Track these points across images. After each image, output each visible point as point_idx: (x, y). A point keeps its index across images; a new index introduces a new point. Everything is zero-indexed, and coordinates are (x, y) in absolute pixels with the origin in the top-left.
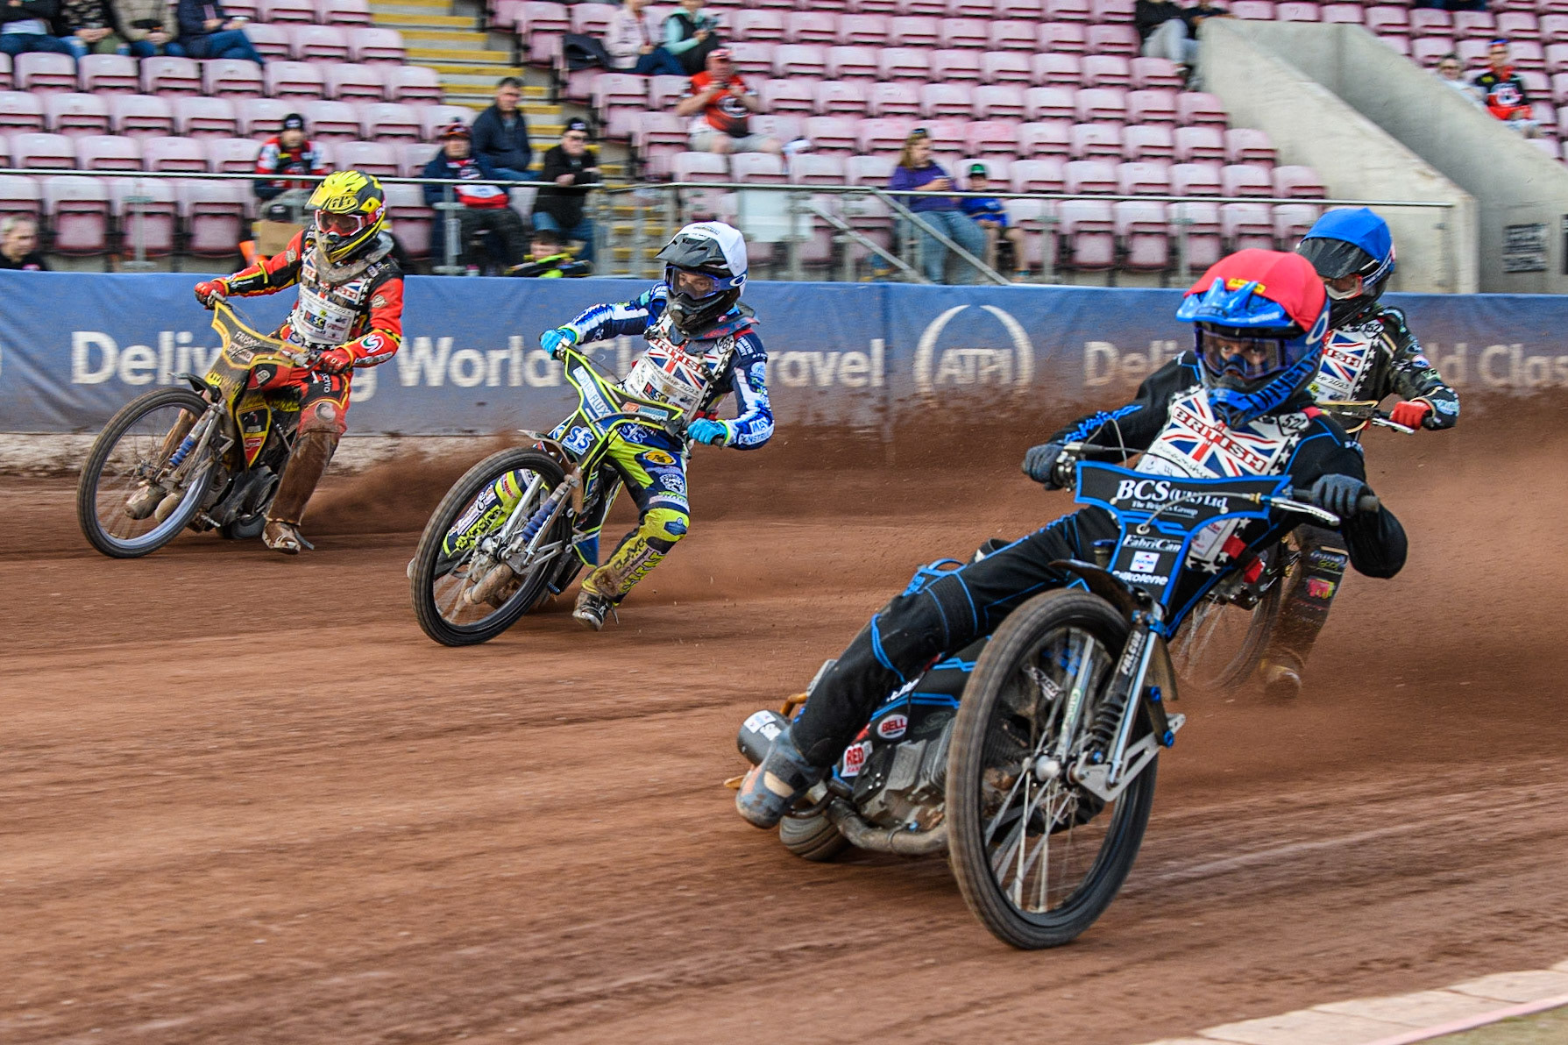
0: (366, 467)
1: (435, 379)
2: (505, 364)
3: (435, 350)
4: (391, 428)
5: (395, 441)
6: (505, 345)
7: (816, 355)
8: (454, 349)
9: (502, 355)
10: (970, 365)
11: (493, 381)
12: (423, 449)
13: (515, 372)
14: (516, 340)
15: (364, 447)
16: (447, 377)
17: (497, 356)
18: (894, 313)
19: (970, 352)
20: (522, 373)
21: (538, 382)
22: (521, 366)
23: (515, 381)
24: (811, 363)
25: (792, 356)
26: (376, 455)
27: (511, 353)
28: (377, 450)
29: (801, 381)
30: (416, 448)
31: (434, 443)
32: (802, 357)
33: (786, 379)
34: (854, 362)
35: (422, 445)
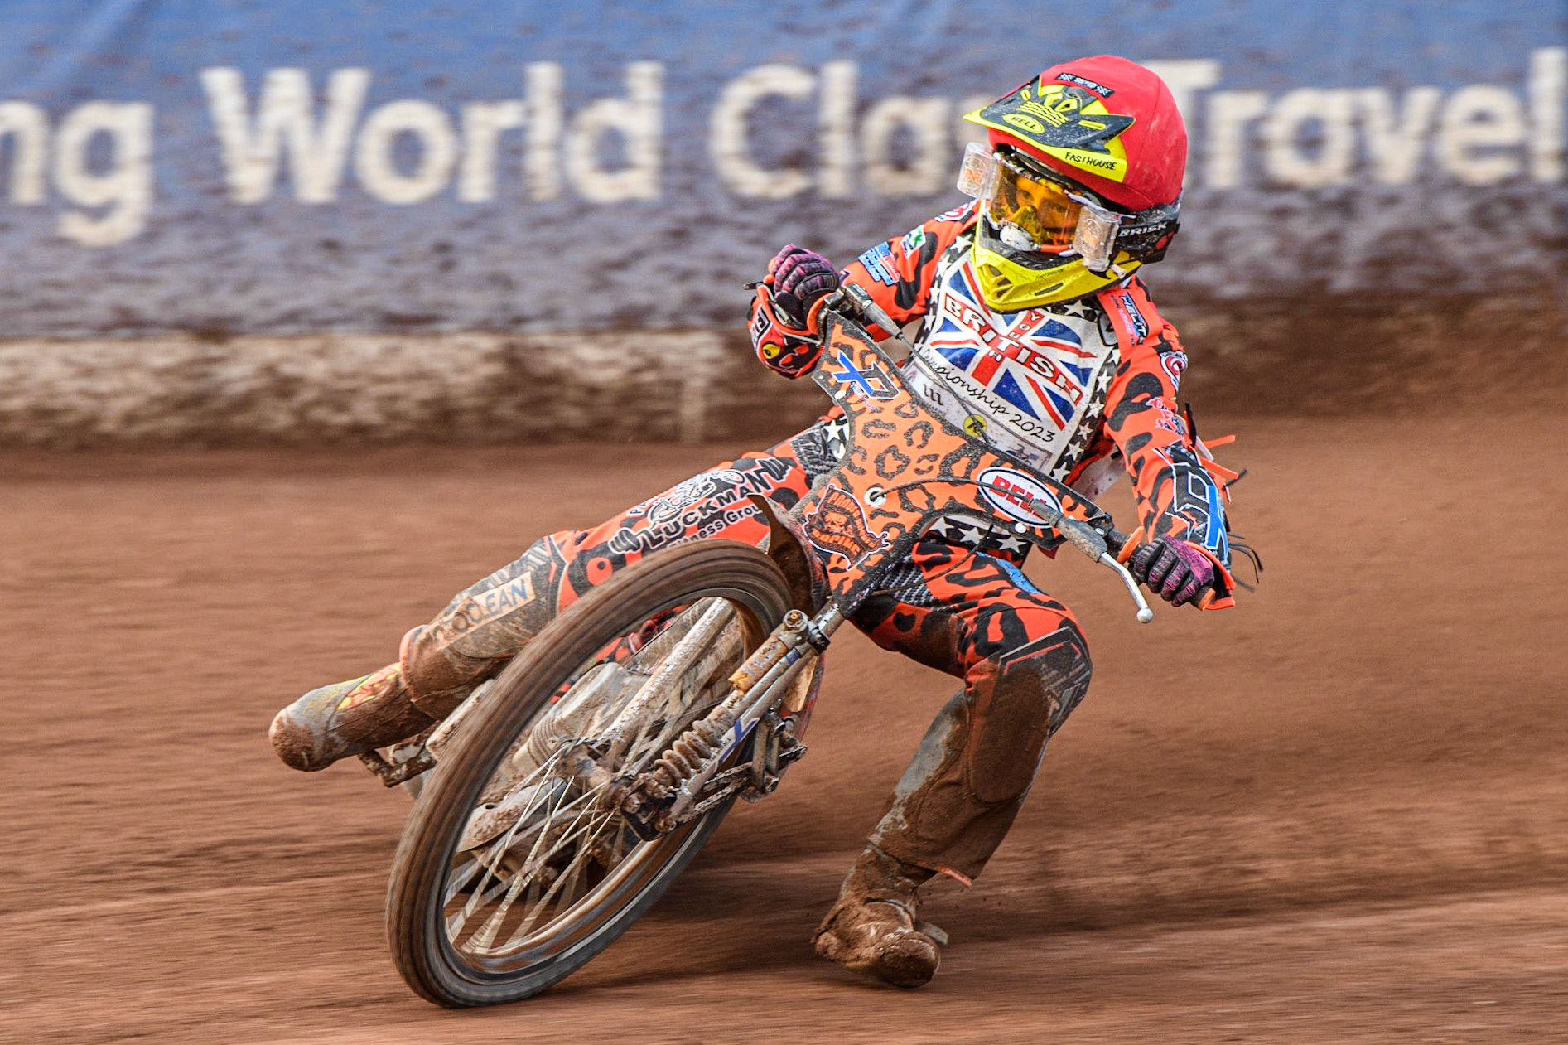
0: (130, 418)
1: (317, 183)
2: (512, 146)
3: (320, 102)
5: (214, 350)
6: (512, 90)
7: (1374, 99)
8: (373, 101)
9: (507, 115)
11: (477, 187)
12: (289, 369)
13: (539, 161)
14: (544, 76)
16: (350, 181)
17: (487, 121)
20: (560, 165)
21: (601, 188)
22: (558, 145)
23: (540, 186)
24: (1358, 123)
25: (1300, 104)
26: (157, 389)
27: (530, 112)
28: (161, 373)
29: (1331, 169)
30: (270, 369)
31: (320, 354)
32: (1334, 106)
33: (1286, 164)
34: (1481, 118)
35: (287, 360)
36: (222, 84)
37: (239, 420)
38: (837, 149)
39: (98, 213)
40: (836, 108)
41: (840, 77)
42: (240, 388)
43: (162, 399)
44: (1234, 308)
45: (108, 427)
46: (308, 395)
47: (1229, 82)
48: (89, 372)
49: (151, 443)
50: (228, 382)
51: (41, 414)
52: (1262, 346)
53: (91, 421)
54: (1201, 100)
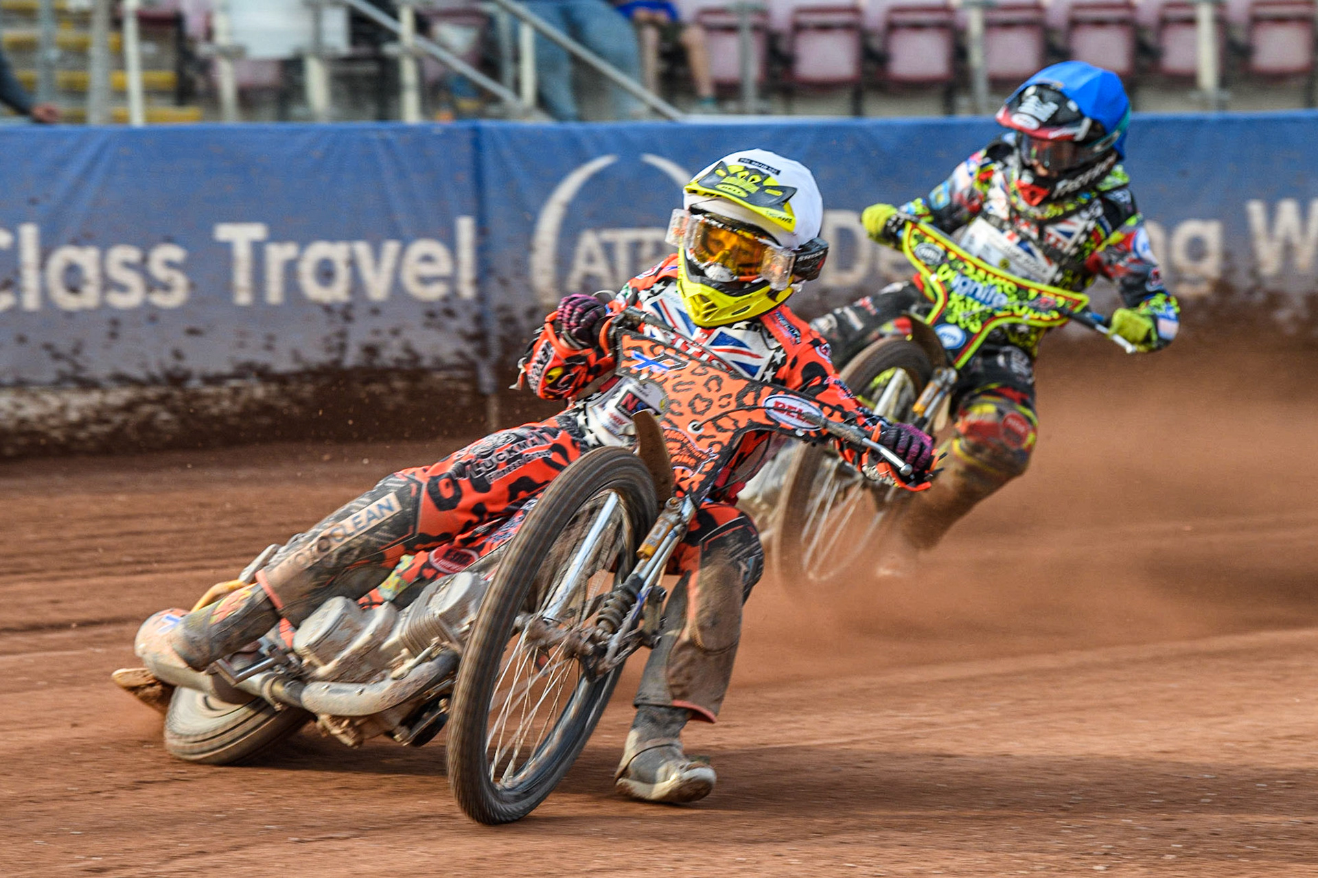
7: (362, 249)
10: (622, 257)
18: (492, 173)
19: (623, 237)
24: (353, 263)
25: (320, 250)
29: (338, 292)
32: (337, 252)
33: (312, 289)
34: (427, 259)
38: (30, 279)
40: (30, 253)
41: (29, 233)
44: (282, 379)
47: (276, 236)
52: (301, 402)
54: (258, 249)
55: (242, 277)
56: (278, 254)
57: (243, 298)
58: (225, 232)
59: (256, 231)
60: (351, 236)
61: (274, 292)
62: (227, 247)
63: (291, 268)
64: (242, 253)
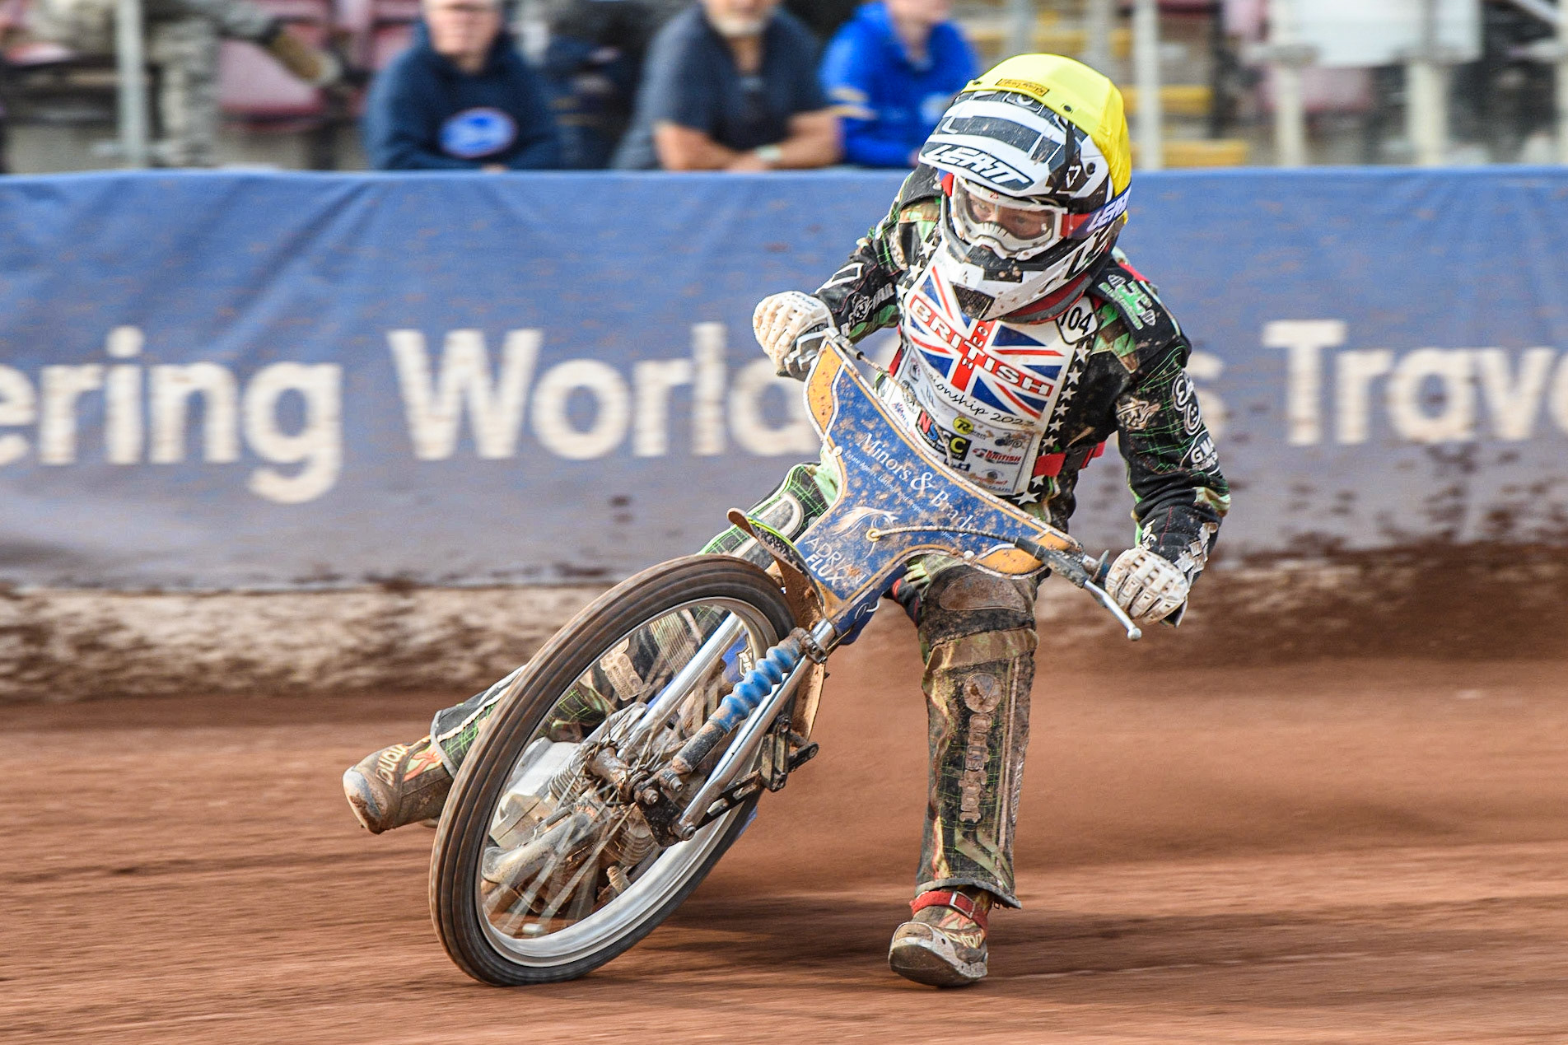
0: (321, 670)
1: (496, 440)
2: (680, 400)
3: (495, 363)
4: (388, 567)
5: (402, 603)
6: (680, 347)
7: (1492, 360)
8: (547, 361)
9: (675, 373)
11: (651, 443)
12: (473, 620)
13: (706, 417)
14: (707, 335)
15: (314, 620)
16: (527, 433)
17: (657, 377)
20: (725, 422)
21: (766, 443)
22: (724, 403)
23: (709, 442)
24: (1476, 381)
25: (1424, 362)
26: (350, 641)
27: (696, 370)
28: (351, 625)
29: (1452, 427)
30: (455, 620)
31: (501, 605)
32: (1452, 365)
33: (1411, 422)
35: (470, 610)
36: (407, 345)
37: (425, 669)
39: (291, 470)
42: (425, 639)
43: (353, 651)
44: (1363, 559)
45: (300, 677)
46: (490, 646)
47: (1356, 342)
48: (283, 623)
49: (341, 691)
50: (415, 633)
51: (239, 666)
52: (1392, 595)
53: (287, 671)
54: (1328, 358)
55: (1303, 403)
56: (1359, 368)
57: (1304, 435)
58: (1280, 334)
59: (1328, 332)
60: (1477, 341)
61: (1352, 427)
62: (1282, 355)
63: (1378, 389)
64: (1304, 366)
